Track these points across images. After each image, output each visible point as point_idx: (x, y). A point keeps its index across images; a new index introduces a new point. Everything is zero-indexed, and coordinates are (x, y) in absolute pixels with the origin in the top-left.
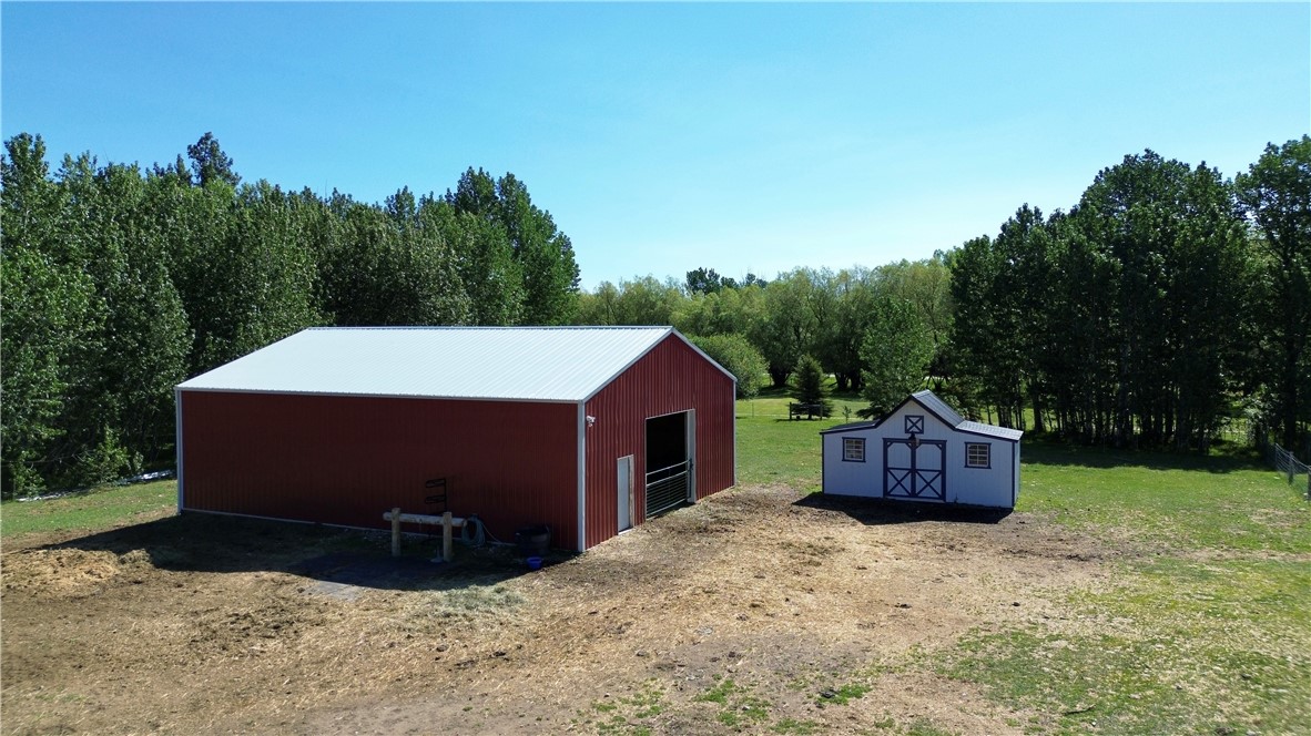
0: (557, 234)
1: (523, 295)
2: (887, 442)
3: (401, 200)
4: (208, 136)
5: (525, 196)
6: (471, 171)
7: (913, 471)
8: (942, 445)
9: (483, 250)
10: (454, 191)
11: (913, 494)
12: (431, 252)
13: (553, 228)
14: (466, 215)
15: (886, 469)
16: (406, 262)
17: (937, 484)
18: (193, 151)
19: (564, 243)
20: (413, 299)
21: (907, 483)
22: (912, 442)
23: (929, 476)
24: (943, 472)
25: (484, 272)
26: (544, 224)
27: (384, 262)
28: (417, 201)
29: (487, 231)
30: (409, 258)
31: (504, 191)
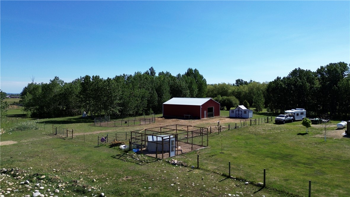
0: (203, 79)
1: (197, 90)
2: (236, 111)
3: (179, 75)
4: (152, 67)
5: (198, 72)
6: (189, 68)
7: (239, 114)
8: (242, 111)
9: (191, 83)
10: (187, 72)
11: (239, 117)
12: (184, 84)
13: (203, 77)
14: (189, 77)
15: (236, 114)
16: (180, 86)
17: (241, 116)
18: (150, 69)
19: (205, 80)
20: (181, 91)
21: (238, 115)
22: (238, 111)
23: (240, 115)
24: (242, 114)
25: (191, 86)
26: (201, 77)
27: (177, 86)
28: (181, 75)
29: (192, 80)
30: (181, 86)
31: (195, 72)
